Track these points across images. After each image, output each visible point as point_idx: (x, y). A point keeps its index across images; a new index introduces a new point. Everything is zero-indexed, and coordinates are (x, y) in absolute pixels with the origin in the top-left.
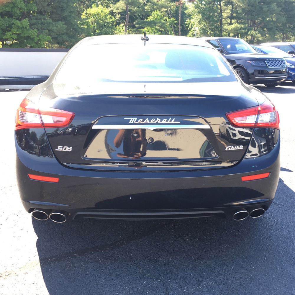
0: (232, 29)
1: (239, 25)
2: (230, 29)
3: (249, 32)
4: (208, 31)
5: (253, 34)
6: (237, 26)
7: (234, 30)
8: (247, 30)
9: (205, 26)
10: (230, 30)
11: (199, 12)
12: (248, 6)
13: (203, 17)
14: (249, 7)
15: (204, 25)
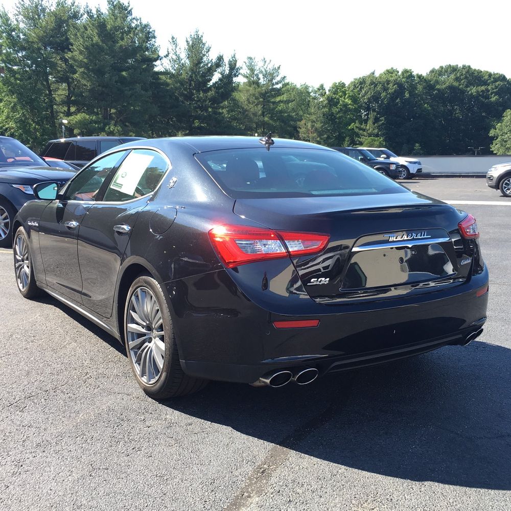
0: (76, 122)
1: (87, 117)
2: (74, 122)
3: (107, 127)
4: (30, 125)
5: (114, 130)
6: (84, 117)
7: (80, 124)
8: (102, 124)
9: (24, 115)
10: (73, 124)
11: (12, 92)
12: (99, 86)
13: (19, 99)
14: (100, 88)
15: (23, 113)
